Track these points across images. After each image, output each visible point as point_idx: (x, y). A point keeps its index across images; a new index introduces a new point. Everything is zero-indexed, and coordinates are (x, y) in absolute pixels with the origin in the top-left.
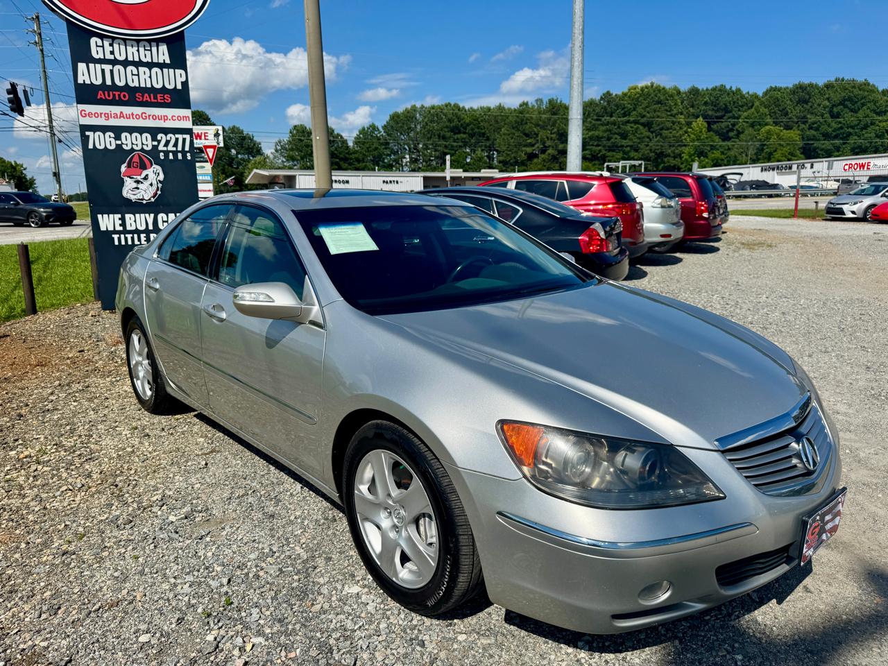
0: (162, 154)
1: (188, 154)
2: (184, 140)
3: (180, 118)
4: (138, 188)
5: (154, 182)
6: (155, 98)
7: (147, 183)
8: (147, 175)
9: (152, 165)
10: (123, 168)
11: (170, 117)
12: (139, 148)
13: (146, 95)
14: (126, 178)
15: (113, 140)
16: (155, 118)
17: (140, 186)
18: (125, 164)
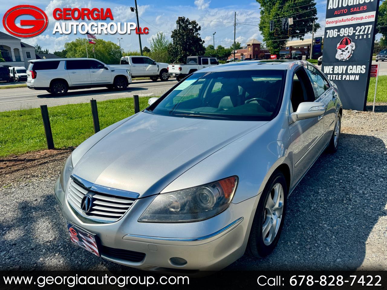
0: (357, 36)
1: (369, 35)
2: (369, 28)
3: (369, 17)
4: (342, 54)
5: (350, 51)
6: (359, 9)
7: (347, 51)
8: (348, 48)
9: (351, 42)
10: (338, 45)
11: (364, 17)
12: (347, 35)
13: (355, 8)
14: (339, 50)
15: (336, 33)
16: (357, 19)
17: (344, 53)
18: (339, 43)
